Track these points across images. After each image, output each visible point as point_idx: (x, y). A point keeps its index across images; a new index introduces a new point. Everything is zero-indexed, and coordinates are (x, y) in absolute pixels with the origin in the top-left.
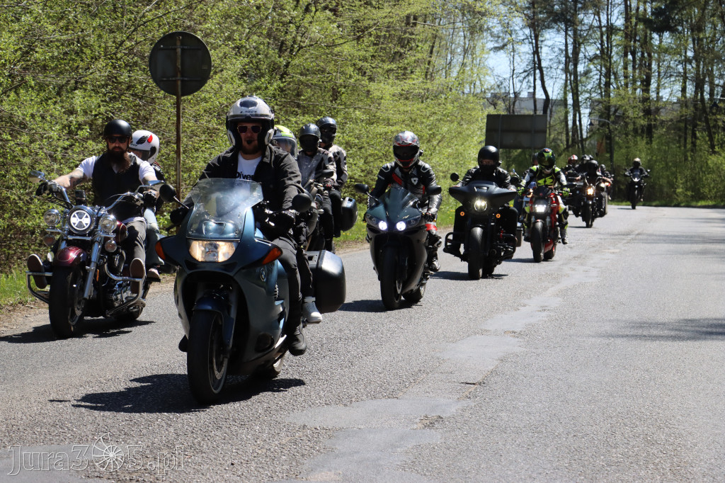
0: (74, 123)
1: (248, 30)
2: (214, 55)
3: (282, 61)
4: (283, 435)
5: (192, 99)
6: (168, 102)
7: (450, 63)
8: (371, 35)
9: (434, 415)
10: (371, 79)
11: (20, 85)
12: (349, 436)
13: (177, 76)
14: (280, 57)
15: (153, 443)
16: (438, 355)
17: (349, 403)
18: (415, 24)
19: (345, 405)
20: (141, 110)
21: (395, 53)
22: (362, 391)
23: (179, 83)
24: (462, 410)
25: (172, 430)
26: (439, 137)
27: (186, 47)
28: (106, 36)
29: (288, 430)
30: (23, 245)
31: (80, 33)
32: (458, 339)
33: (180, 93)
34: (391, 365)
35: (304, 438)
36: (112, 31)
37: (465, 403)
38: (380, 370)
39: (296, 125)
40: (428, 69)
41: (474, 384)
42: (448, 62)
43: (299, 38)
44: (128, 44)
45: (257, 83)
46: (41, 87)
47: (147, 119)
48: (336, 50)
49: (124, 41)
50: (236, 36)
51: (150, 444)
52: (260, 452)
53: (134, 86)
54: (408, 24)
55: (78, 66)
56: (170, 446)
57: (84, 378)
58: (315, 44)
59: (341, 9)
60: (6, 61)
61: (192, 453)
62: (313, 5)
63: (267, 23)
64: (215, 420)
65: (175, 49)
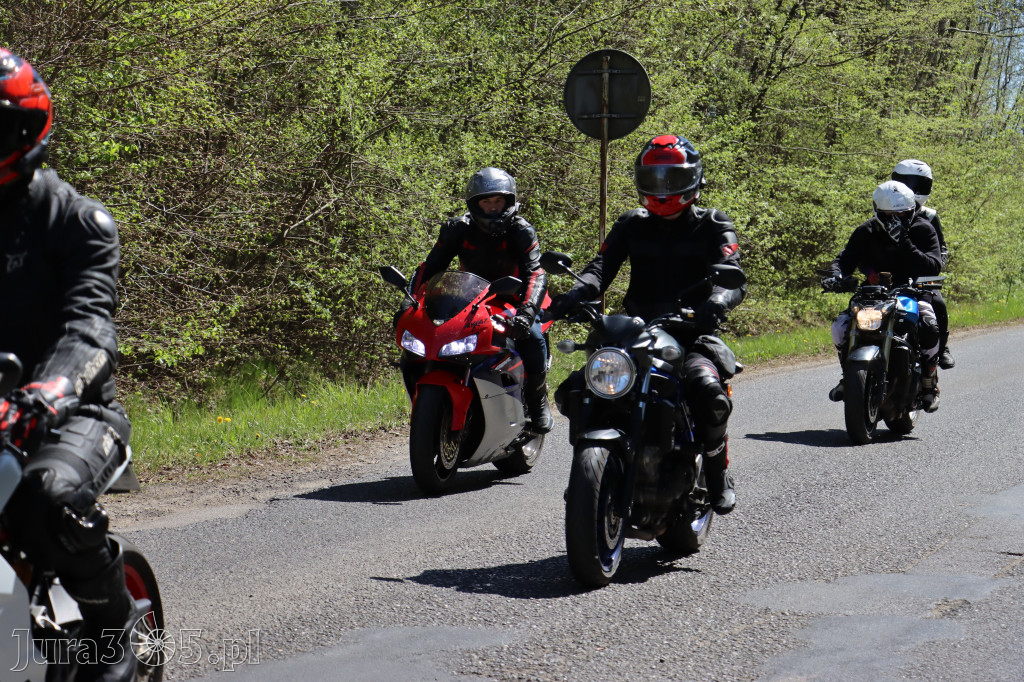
0: (462, 179)
1: (707, 44)
2: (658, 83)
3: (755, 89)
4: (735, 621)
5: (625, 143)
6: (592, 149)
7: (1004, 87)
8: (886, 49)
9: (958, 598)
10: (884, 113)
11: (391, 127)
12: (830, 625)
13: (602, 112)
14: (753, 82)
15: (552, 628)
16: (968, 511)
17: (832, 579)
18: (952, 32)
19: (828, 581)
20: (554, 160)
21: (921, 74)
22: (853, 561)
23: (606, 121)
24: (1001, 593)
25: (579, 610)
26: (983, 195)
27: (616, 71)
28: (507, 55)
29: (742, 615)
30: (391, 348)
31: (471, 56)
32: (1000, 488)
33: (606, 137)
34: (898, 526)
35: (766, 627)
36: (517, 49)
37: (1005, 582)
38: (881, 531)
39: (774, 180)
40: (970, 96)
41: (1020, 555)
42: (1001, 86)
43: (779, 56)
44: (538, 67)
45: (719, 121)
46: (419, 130)
47: (563, 172)
48: (834, 71)
49: (534, 63)
50: (689, 55)
51: (548, 629)
52: (701, 645)
53: (545, 126)
54: (941, 32)
55: (469, 99)
56: (576, 632)
57: (463, 535)
58: (802, 62)
59: (843, 12)
60: (372, 93)
61: (606, 645)
62: (802, 7)
63: (735, 34)
64: (640, 597)
65: (601, 74)
